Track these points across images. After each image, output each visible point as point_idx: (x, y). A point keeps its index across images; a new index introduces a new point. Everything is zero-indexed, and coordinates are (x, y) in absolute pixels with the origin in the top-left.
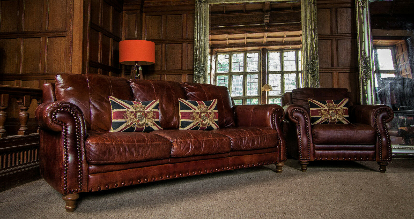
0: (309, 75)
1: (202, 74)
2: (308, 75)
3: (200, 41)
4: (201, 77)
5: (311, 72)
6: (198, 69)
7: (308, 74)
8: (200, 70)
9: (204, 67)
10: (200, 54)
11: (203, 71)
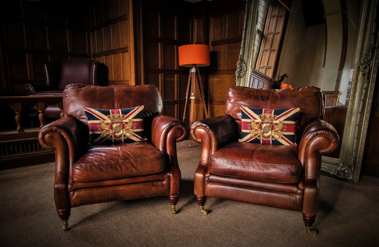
0: (361, 73)
1: (243, 75)
2: (359, 74)
3: (245, 39)
4: (242, 77)
5: (362, 70)
6: (239, 69)
7: (359, 72)
8: (241, 70)
9: (246, 66)
10: (243, 53)
11: (245, 71)
